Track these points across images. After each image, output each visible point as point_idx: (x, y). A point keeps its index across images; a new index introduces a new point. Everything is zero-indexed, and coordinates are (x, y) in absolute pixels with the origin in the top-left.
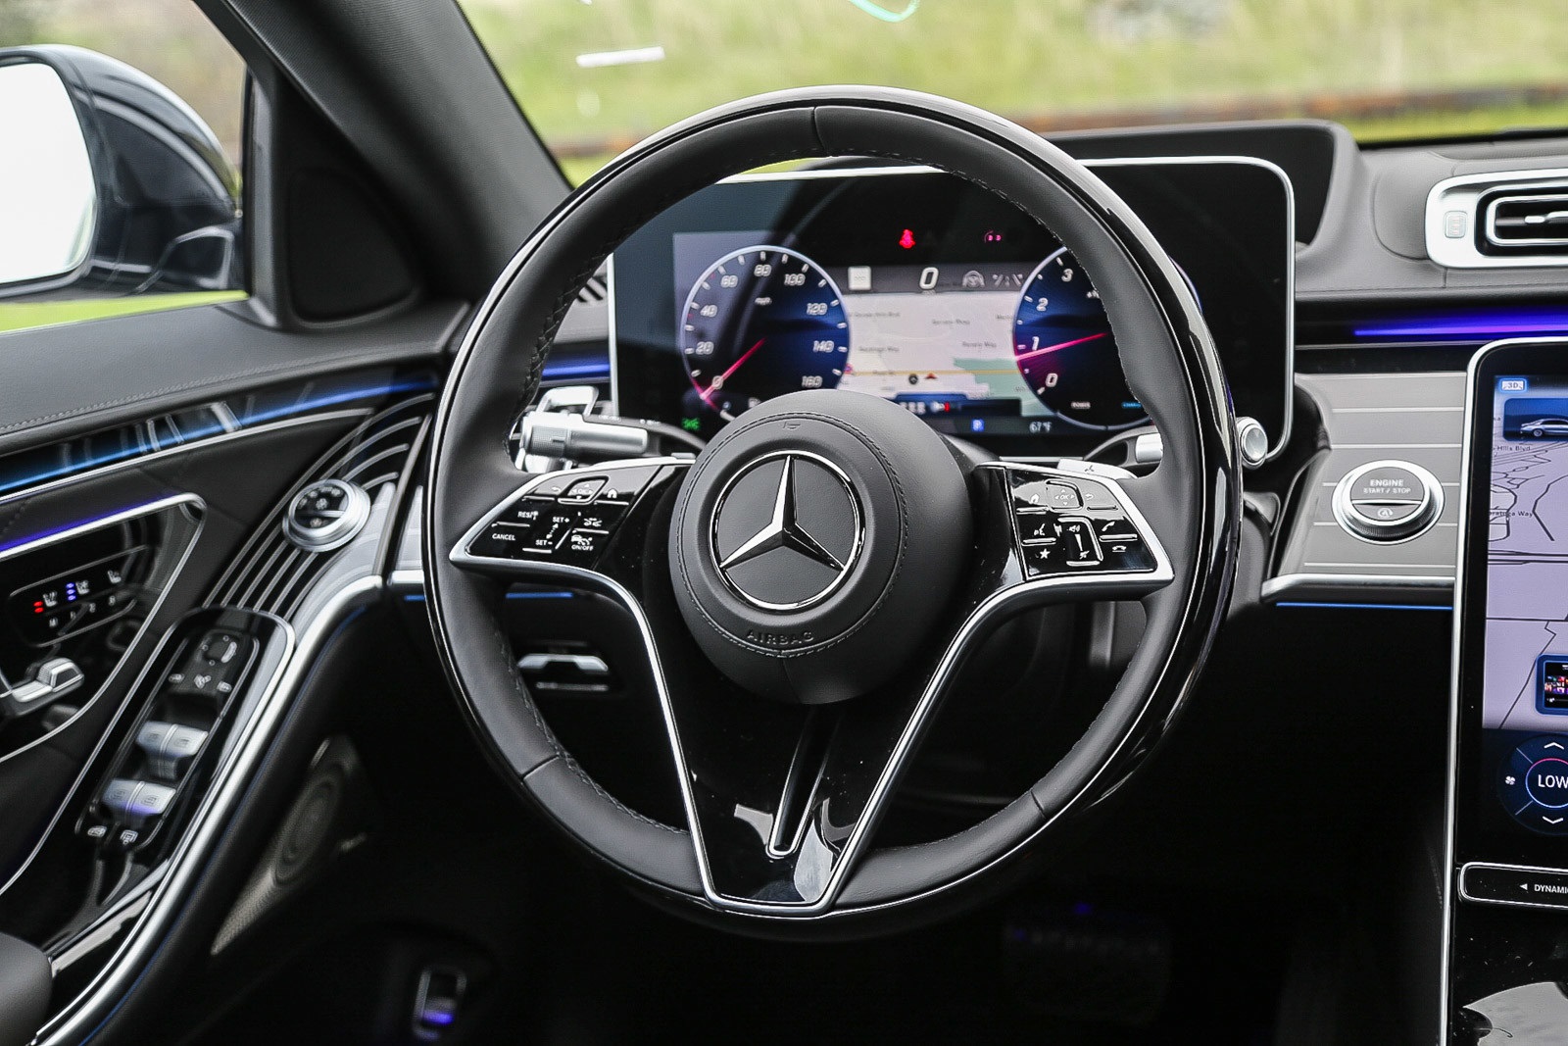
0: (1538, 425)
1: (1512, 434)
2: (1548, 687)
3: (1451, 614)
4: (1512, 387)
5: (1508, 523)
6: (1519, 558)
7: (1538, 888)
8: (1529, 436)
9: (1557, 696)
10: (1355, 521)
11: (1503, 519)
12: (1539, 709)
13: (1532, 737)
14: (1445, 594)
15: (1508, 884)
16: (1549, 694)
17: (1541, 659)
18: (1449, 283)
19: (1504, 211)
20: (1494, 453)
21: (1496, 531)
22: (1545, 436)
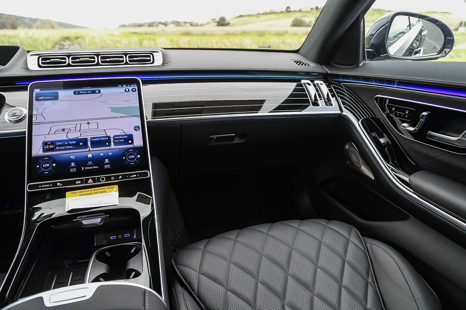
0: (42, 98)
1: (37, 100)
2: (45, 147)
3: (25, 136)
4: (37, 91)
5: (36, 117)
6: (39, 123)
7: (43, 186)
8: (40, 100)
9: (47, 149)
10: (9, 120)
11: (36, 116)
12: (43, 152)
13: (41, 158)
14: (24, 133)
15: (37, 186)
16: (45, 149)
17: (43, 142)
18: (32, 73)
19: (43, 59)
20: (33, 104)
21: (34, 119)
22: (44, 100)
